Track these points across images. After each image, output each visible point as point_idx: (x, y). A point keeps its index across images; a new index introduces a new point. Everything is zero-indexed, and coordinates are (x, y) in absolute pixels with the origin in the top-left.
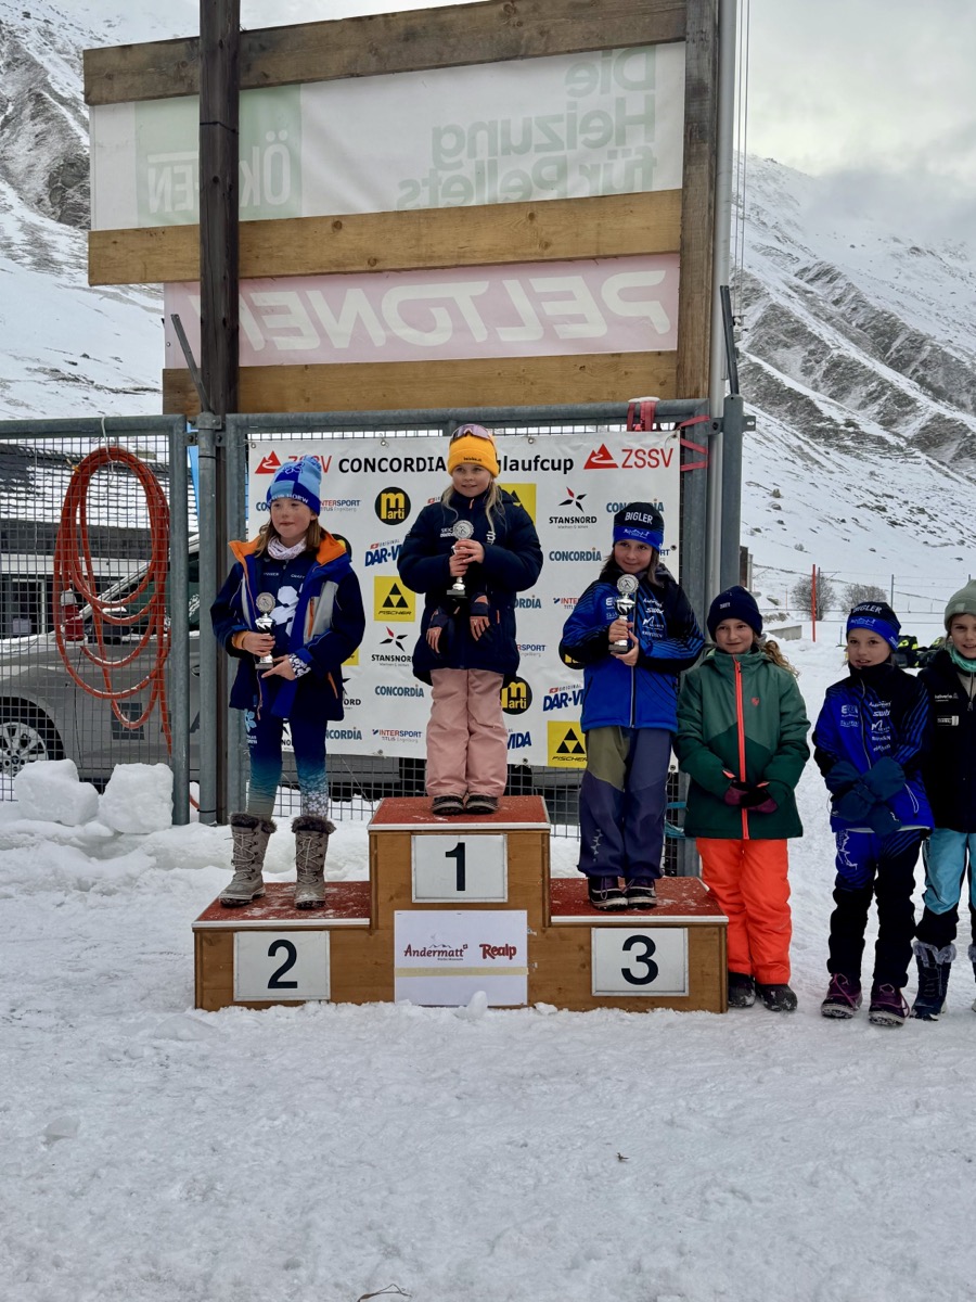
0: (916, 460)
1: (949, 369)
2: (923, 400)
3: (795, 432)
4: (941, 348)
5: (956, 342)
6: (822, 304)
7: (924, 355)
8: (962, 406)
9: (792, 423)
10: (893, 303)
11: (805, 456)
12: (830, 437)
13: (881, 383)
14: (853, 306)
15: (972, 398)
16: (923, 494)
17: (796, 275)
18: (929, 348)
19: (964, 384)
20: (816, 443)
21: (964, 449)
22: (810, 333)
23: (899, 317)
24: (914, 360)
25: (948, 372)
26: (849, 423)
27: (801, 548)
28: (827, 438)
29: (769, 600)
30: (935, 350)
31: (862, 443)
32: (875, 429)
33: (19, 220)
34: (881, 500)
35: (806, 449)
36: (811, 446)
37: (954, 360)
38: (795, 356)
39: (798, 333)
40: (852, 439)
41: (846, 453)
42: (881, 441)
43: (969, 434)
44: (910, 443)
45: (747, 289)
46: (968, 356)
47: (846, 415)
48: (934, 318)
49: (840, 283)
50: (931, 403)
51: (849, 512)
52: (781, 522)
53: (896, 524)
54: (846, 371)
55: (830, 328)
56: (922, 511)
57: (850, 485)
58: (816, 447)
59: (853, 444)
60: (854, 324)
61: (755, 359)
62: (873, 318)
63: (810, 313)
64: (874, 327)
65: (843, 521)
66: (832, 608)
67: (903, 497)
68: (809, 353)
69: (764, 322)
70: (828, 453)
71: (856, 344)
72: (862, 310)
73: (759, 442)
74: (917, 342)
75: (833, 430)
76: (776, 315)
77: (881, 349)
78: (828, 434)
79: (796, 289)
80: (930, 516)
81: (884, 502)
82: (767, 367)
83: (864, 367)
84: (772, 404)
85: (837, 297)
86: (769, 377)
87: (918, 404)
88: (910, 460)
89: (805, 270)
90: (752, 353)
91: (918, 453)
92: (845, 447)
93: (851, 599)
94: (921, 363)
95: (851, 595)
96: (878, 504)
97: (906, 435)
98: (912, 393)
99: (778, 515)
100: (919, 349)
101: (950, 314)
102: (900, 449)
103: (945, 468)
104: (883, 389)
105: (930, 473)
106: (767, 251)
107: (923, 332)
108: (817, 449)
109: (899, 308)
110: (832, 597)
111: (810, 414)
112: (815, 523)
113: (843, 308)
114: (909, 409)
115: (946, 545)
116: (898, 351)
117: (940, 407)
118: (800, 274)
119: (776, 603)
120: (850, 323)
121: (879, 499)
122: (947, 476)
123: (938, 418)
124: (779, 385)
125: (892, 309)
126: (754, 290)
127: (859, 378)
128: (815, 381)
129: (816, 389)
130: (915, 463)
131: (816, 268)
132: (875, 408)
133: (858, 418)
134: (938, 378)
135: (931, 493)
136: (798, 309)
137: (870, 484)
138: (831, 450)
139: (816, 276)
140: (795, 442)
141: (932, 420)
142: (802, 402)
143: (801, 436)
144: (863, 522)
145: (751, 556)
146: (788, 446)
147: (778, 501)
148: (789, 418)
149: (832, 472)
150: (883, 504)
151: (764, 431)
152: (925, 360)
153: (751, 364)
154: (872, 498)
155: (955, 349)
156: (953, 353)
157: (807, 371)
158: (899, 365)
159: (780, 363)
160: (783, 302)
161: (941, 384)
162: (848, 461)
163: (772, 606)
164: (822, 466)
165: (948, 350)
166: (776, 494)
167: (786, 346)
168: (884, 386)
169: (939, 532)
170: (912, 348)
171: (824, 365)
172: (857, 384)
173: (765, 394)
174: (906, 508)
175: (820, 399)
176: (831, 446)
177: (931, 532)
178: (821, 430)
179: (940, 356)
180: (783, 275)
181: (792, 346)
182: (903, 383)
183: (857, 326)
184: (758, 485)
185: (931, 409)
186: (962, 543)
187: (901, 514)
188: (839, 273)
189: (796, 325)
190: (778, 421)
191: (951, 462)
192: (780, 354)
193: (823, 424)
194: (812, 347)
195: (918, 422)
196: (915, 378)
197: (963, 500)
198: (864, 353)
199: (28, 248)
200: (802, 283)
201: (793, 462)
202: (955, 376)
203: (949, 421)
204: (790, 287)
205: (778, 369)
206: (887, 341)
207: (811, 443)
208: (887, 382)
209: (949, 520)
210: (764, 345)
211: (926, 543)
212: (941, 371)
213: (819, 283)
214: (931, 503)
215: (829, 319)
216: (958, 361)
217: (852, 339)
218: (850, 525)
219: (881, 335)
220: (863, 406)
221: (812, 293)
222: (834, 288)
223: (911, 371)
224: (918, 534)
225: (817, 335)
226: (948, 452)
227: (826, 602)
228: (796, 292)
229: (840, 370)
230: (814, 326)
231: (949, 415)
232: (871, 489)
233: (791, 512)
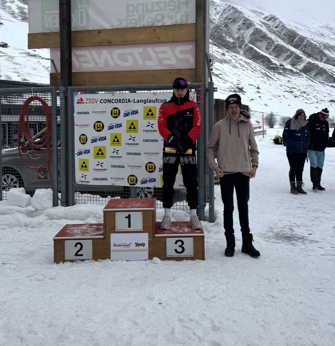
0: (303, 76)
1: (312, 47)
2: (304, 57)
3: (264, 68)
4: (310, 41)
5: (314, 39)
6: (272, 28)
7: (304, 43)
8: (317, 59)
9: (263, 65)
10: (294, 27)
11: (267, 76)
12: (275, 70)
13: (291, 52)
14: (282, 28)
15: (320, 56)
16: (305, 87)
17: (263, 19)
18: (306, 41)
19: (317, 52)
20: (271, 72)
21: (318, 73)
22: (268, 37)
23: (296, 31)
24: (301, 45)
25: (312, 48)
26: (281, 65)
27: (266, 105)
28: (274, 70)
29: (257, 122)
30: (308, 41)
31: (285, 71)
32: (289, 67)
33: (17, 5)
34: (292, 89)
35: (268, 73)
36: (269, 73)
37: (314, 45)
38: (264, 44)
39: (264, 37)
40: (282, 70)
41: (280, 75)
42: (291, 71)
43: (319, 68)
44: (300, 71)
45: (248, 24)
46: (318, 43)
47: (280, 63)
48: (307, 32)
49: (278, 21)
50: (307, 58)
51: (281, 93)
52: (260, 97)
53: (296, 97)
54: (280, 49)
55: (274, 35)
56: (305, 93)
57: (282, 85)
58: (271, 73)
59: (282, 72)
60: (282, 34)
61: (251, 46)
62: (288, 32)
63: (268, 31)
64: (288, 35)
65: (280, 96)
66: (276, 124)
67: (299, 88)
68: (268, 43)
69: (253, 34)
70: (274, 75)
71: (283, 40)
72: (285, 30)
73: (252, 72)
74: (302, 39)
75: (276, 68)
76: (257, 31)
77: (291, 42)
78: (274, 69)
79: (263, 23)
80: (307, 94)
81: (292, 90)
82: (255, 48)
83: (286, 47)
84: (257, 59)
85: (276, 25)
86: (255, 51)
87: (303, 59)
88: (300, 76)
89: (266, 17)
90: (250, 44)
91: (303, 74)
92: (280, 73)
93: (282, 121)
94: (304, 46)
95: (282, 120)
96: (291, 90)
97: (299, 69)
98: (301, 55)
99: (259, 95)
100: (303, 41)
101: (313, 30)
102: (297, 73)
103: (312, 79)
104: (291, 54)
105: (307, 80)
106: (254, 12)
107: (304, 36)
108: (271, 74)
109: (296, 29)
110: (276, 120)
111: (268, 63)
112: (271, 97)
113: (279, 29)
114: (300, 60)
115: (312, 103)
116: (296, 42)
117: (310, 60)
118: (265, 18)
119: (258, 122)
120: (281, 33)
121: (291, 89)
122: (313, 81)
123: (309, 63)
124: (259, 53)
125: (294, 29)
126: (250, 24)
127: (284, 51)
128: (270, 52)
129: (270, 54)
130: (302, 77)
131: (270, 17)
132: (289, 60)
133: (284, 64)
134: (309, 50)
135: (308, 87)
136: (264, 29)
137: (288, 84)
138: (275, 74)
139: (270, 19)
140: (264, 71)
141: (307, 64)
142: (266, 59)
143: (266, 69)
144: (286, 96)
145: (250, 108)
146: (262, 73)
147: (259, 90)
148: (262, 64)
149: (276, 81)
150: (292, 91)
151: (254, 68)
152: (305, 45)
153: (250, 47)
154: (289, 89)
155: (314, 41)
156: (314, 43)
157: (267, 49)
158: (296, 46)
159: (259, 46)
160: (259, 27)
161: (310, 52)
162: (281, 77)
163: (258, 124)
164: (272, 79)
165: (312, 41)
166: (258, 88)
167: (261, 41)
168: (292, 53)
169: (310, 99)
170: (301, 41)
171: (273, 47)
172: (283, 53)
173: (254, 56)
174: (299, 92)
175: (272, 58)
176: (275, 72)
177: (308, 99)
178: (272, 67)
179: (309, 44)
180: (259, 19)
181: (263, 41)
182: (298, 52)
183: (283, 34)
184: (253, 85)
185: (307, 60)
186: (318, 102)
187: (298, 93)
188: (277, 18)
189: (263, 35)
190: (258, 65)
191: (314, 77)
192: (259, 44)
193: (273, 65)
194: (269, 41)
195: (303, 64)
196: (302, 50)
197: (318, 89)
198: (285, 43)
199: (20, 14)
200: (265, 21)
201: (264, 78)
202: (314, 50)
203: (313, 64)
204: (262, 23)
205: (258, 48)
206: (293, 39)
207: (269, 72)
208: (293, 52)
209: (313, 95)
210: (254, 41)
211: (306, 103)
212: (310, 48)
213: (271, 21)
214: (307, 90)
215: (274, 33)
216: (315, 45)
217: (281, 39)
218: (282, 97)
219: (291, 37)
220: (285, 60)
221: (268, 24)
222: (276, 23)
223: (300, 48)
224: (303, 100)
225: (270, 37)
226: (313, 74)
227: (274, 122)
228: (263, 24)
229: (278, 48)
230: (269, 35)
231: (313, 62)
232: (289, 86)
233: (263, 94)
